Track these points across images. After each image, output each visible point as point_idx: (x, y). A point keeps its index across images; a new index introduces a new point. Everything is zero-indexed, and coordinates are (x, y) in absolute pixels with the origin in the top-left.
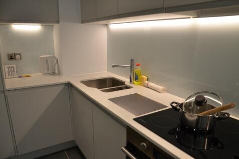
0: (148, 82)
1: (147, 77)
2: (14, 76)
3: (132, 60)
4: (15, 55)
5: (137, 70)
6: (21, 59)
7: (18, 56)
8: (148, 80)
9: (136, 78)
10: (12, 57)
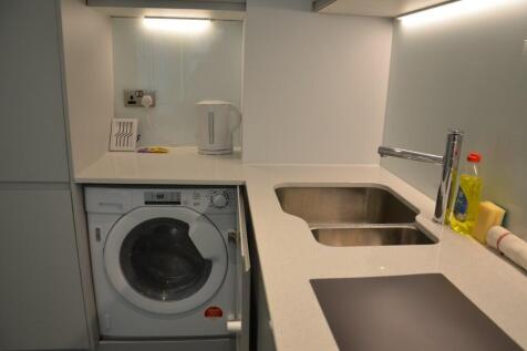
0: (503, 231)
1: (503, 212)
2: (129, 148)
3: (452, 137)
4: (141, 94)
5: (470, 176)
6: (153, 106)
7: (147, 98)
8: (504, 224)
9: (461, 209)
10: (133, 100)
